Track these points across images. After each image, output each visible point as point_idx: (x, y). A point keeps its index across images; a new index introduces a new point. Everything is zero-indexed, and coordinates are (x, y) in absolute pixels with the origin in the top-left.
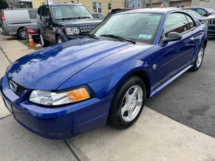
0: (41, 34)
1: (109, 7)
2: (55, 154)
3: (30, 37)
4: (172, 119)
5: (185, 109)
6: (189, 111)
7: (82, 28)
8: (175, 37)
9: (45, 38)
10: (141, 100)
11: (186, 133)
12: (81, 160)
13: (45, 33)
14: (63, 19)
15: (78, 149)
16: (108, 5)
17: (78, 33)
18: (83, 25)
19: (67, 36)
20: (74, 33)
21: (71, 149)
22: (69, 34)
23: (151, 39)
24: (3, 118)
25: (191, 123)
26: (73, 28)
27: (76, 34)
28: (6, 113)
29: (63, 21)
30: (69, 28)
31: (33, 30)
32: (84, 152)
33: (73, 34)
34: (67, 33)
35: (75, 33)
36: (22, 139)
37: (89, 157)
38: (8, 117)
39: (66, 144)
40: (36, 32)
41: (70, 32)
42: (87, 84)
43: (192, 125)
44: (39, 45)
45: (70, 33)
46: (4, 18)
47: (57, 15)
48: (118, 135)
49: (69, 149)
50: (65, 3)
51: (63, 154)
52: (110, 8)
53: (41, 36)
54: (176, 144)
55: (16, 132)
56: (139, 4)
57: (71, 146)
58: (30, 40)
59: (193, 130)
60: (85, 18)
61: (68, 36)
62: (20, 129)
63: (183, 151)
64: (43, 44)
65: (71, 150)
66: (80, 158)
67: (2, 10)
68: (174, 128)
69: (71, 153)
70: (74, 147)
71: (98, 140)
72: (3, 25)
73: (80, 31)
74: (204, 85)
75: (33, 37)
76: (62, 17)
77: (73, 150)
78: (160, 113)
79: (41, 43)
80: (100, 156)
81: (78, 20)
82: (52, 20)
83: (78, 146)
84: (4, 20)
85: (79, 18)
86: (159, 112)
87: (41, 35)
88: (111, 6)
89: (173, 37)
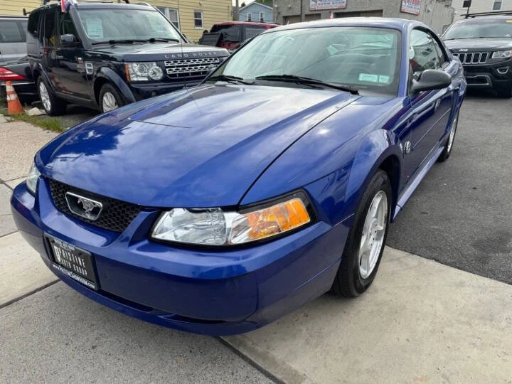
0: (42, 80)
1: (196, 21)
2: (208, 375)
3: (9, 88)
4: (446, 264)
5: (464, 241)
6: (474, 246)
7: (169, 65)
8: (439, 81)
9: (57, 92)
10: (381, 225)
11: (491, 292)
12: (285, 381)
13: (52, 78)
14: (112, 42)
15: (265, 357)
16: (193, 15)
17: (159, 76)
18: (169, 58)
19: (129, 83)
20: (148, 77)
21: (244, 357)
22: (135, 79)
23: (391, 84)
24: (17, 300)
25: (492, 271)
26: (145, 63)
27: (155, 78)
28: (20, 287)
29: (113, 48)
30: (135, 65)
31: (14, 73)
32: (284, 363)
33: (146, 79)
34: (131, 76)
35: (151, 76)
36: (99, 349)
37: (301, 372)
38: (28, 297)
39: (227, 348)
40: (22, 78)
41: (139, 74)
42: (305, 187)
43: (494, 274)
44: (35, 111)
45: (137, 76)
47: (93, 31)
48: (345, 312)
49: (241, 359)
51: (233, 374)
52: (198, 23)
53: (42, 88)
54: (482, 318)
55: (73, 333)
56: (263, 17)
57: (241, 350)
58: (8, 98)
59: (501, 283)
60: (166, 41)
61: (133, 86)
62: (80, 325)
63: (503, 329)
64: (49, 108)
65: (245, 360)
66: (279, 376)
68: (462, 284)
69: (249, 368)
70: (252, 351)
71: (304, 329)
73: (165, 72)
74: (475, 188)
75: (17, 90)
77: (252, 359)
78: (414, 256)
79: (41, 106)
80: (325, 366)
81: (149, 44)
82: (80, 45)
83: (260, 349)
85: (152, 41)
86: (413, 253)
87: (42, 84)
88: (200, 17)
89: (431, 81)
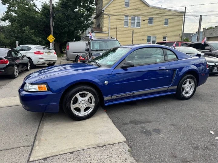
4: (113, 122)
6: (131, 121)
16: (163, 38)
31: (83, 58)
42: (47, 83)
43: (120, 128)
46: (68, 48)
50: (107, 38)
59: (117, 130)
67: (68, 42)
68: (107, 127)
72: (67, 53)
76: (99, 48)
83: (44, 122)
84: (68, 49)
86: (110, 118)
88: (166, 39)
